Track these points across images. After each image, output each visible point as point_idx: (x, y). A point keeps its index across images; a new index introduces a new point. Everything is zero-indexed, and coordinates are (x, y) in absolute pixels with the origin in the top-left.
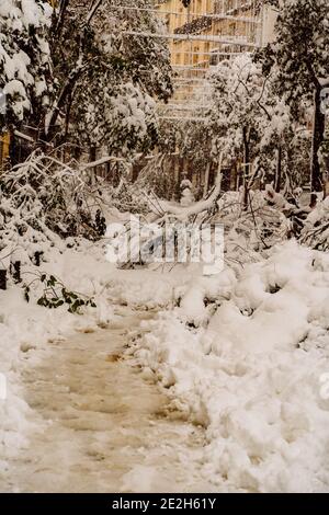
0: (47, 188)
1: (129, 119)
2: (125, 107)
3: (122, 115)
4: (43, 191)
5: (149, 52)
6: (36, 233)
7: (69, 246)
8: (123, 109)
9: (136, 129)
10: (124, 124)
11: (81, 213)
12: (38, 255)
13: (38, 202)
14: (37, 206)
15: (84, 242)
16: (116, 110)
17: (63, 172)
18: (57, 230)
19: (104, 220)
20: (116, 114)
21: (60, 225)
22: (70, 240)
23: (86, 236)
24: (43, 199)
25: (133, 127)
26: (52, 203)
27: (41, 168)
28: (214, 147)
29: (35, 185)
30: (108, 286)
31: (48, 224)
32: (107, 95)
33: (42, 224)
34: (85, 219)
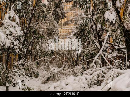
0: (25, 66)
1: (46, 49)
2: (45, 46)
3: (44, 48)
4: (24, 67)
5: (52, 32)
6: (23, 76)
7: (30, 79)
8: (45, 47)
9: (48, 51)
10: (45, 50)
11: (33, 72)
12: (23, 81)
13: (23, 69)
14: (23, 70)
15: (34, 78)
16: (43, 47)
17: (29, 62)
18: (28, 75)
19: (38, 73)
20: (43, 48)
21: (28, 74)
22: (31, 78)
23: (34, 77)
24: (24, 69)
25: (47, 51)
26: (27, 69)
27: (24, 62)
28: (73, 54)
29: (23, 65)
30: (38, 87)
31: (25, 74)
32: (41, 43)
33: (24, 74)
34: (34, 73)
